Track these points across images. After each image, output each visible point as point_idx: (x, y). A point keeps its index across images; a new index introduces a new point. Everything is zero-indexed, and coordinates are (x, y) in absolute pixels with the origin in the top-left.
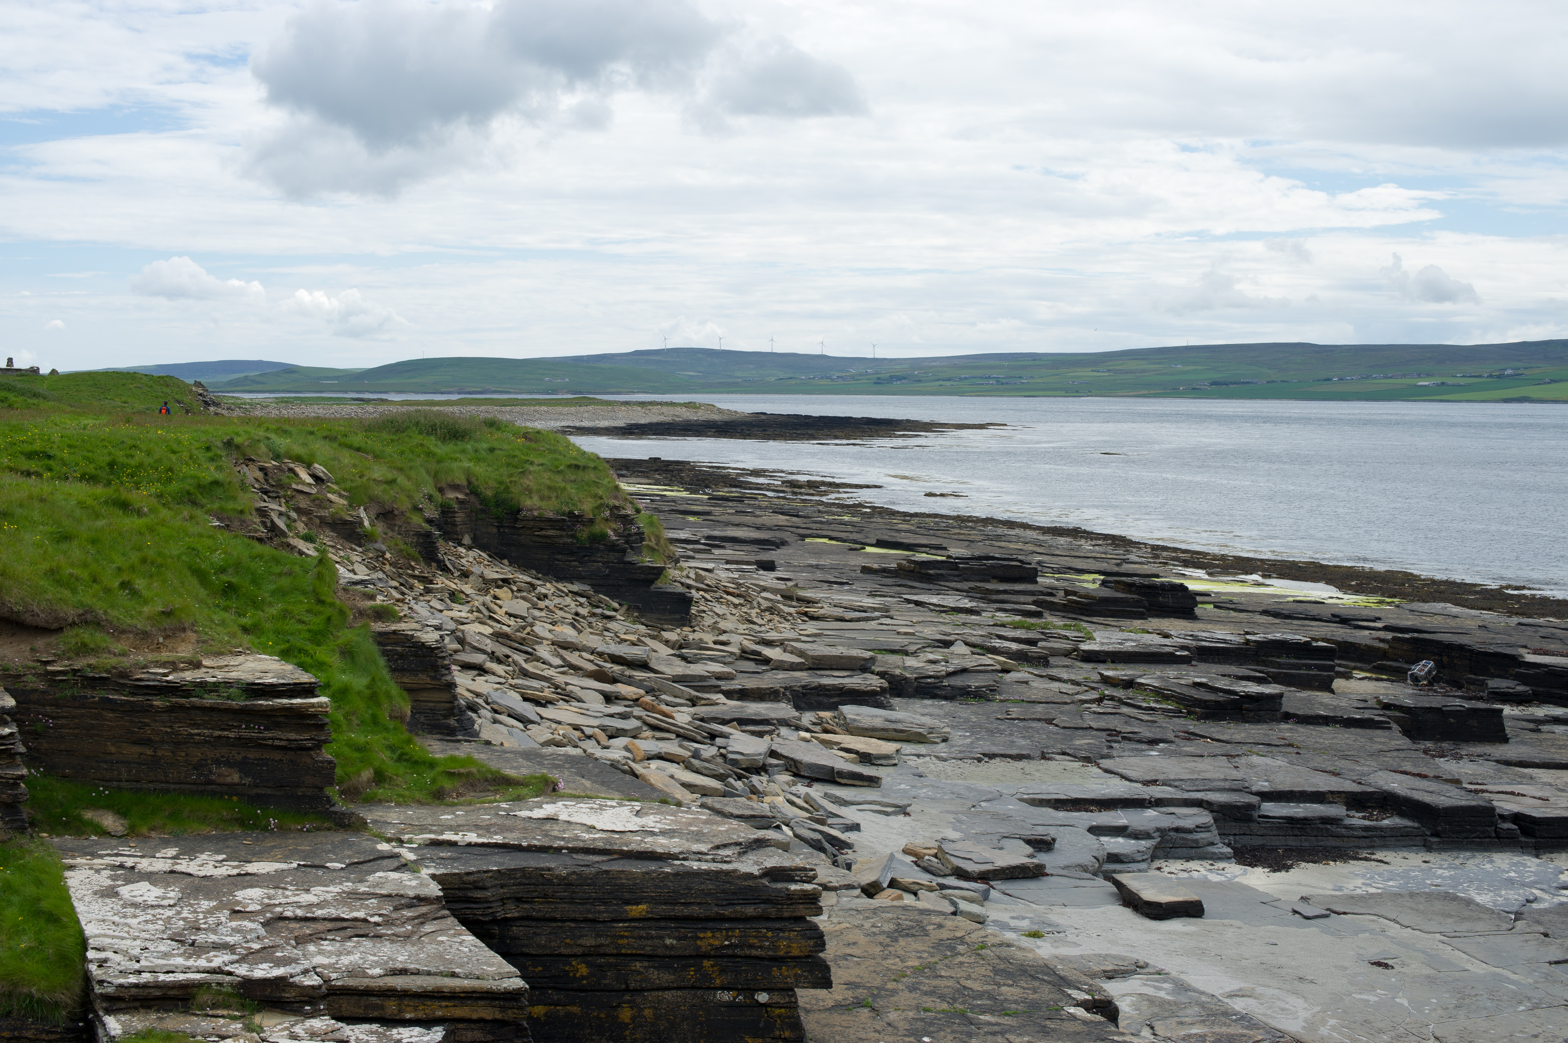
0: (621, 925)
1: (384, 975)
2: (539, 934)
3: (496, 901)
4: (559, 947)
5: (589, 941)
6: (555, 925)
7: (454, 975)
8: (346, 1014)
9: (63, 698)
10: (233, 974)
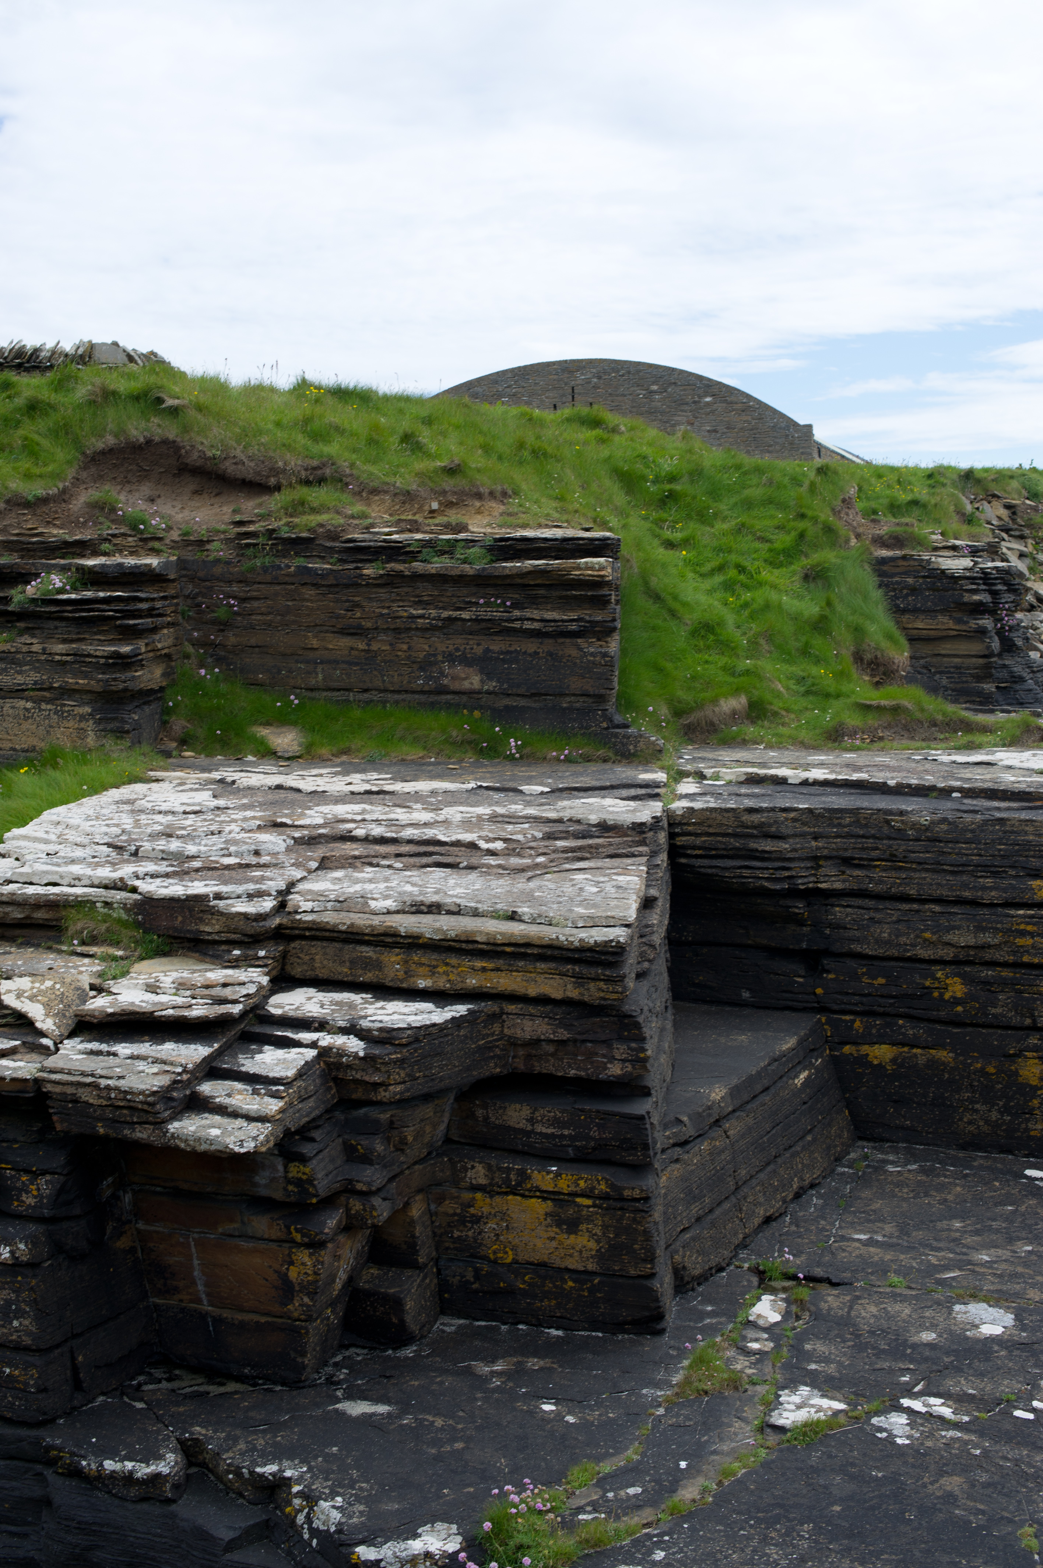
0: (1021, 912)
1: (397, 912)
2: (879, 922)
3: (800, 859)
4: (914, 945)
5: (964, 938)
6: (906, 906)
7: (513, 917)
8: (322, 974)
9: (252, 570)
10: (134, 890)
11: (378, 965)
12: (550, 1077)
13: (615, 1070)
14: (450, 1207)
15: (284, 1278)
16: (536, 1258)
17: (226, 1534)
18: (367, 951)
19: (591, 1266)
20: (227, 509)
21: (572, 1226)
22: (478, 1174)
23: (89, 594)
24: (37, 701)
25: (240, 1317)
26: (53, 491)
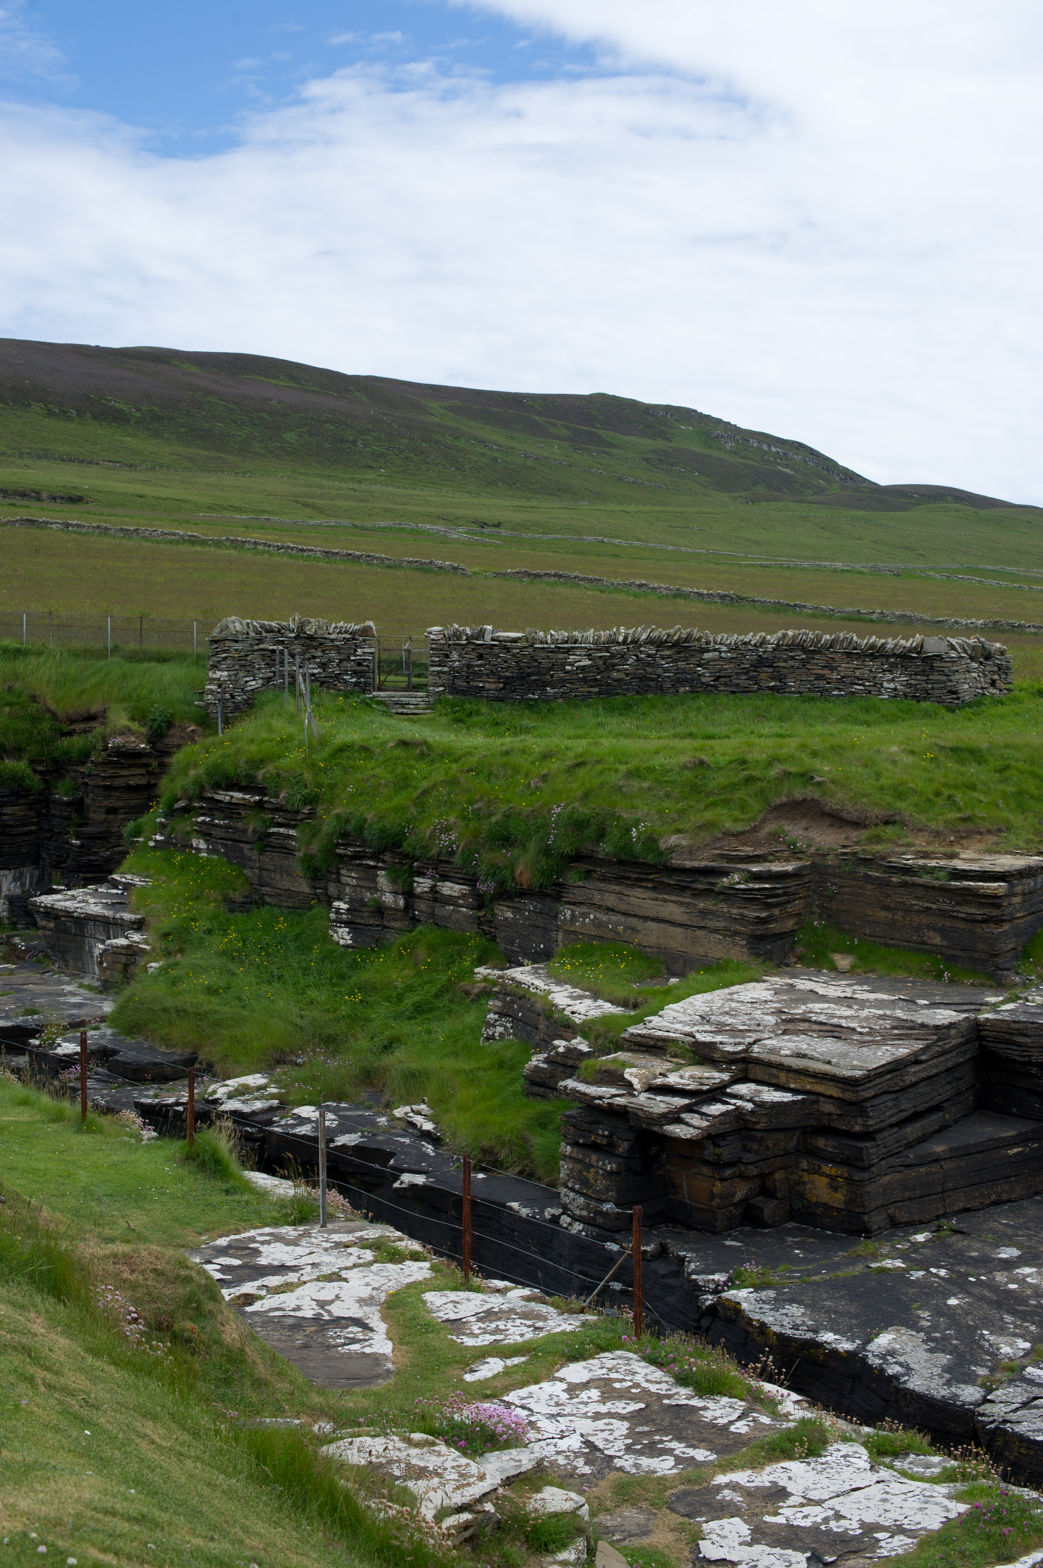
1: (788, 1056)
3: (1036, 1047)
8: (759, 1078)
9: (844, 872)
10: (694, 1037)
11: (778, 1077)
12: (836, 1129)
13: (857, 1128)
14: (795, 1177)
15: (712, 1191)
16: (823, 1201)
17: (662, 1272)
18: (774, 1071)
19: (842, 1207)
20: (843, 836)
21: (835, 1189)
22: (804, 1164)
23: (751, 885)
24: (724, 936)
25: (698, 1205)
26: (748, 828)
